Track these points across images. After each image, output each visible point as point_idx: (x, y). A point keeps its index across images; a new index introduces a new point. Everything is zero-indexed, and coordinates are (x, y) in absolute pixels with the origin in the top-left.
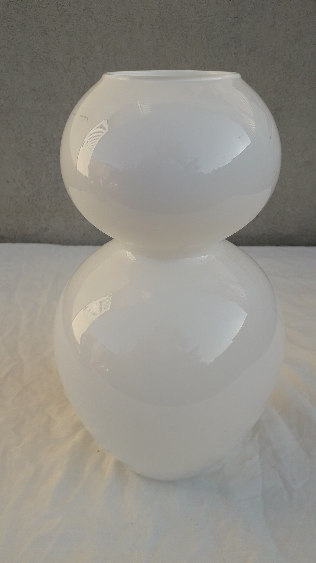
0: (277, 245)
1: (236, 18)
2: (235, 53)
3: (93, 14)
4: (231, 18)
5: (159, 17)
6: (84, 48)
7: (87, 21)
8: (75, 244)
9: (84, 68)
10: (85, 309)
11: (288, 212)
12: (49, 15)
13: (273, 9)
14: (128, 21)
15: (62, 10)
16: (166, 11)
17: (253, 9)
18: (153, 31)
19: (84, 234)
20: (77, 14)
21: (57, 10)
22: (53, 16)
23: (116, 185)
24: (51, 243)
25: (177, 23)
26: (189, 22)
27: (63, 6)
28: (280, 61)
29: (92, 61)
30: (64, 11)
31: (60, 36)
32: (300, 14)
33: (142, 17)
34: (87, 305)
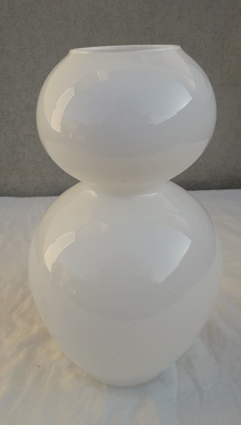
0: (194, 190)
1: (150, 13)
2: (150, 40)
3: (37, 14)
4: (145, 13)
5: (89, 15)
6: (31, 41)
7: (33, 20)
8: (29, 196)
9: (32, 56)
10: (54, 242)
11: (201, 163)
12: (3, 16)
13: (179, 5)
14: (65, 19)
15: (13, 12)
16: (94, 11)
17: (163, 6)
18: (85, 26)
19: (36, 187)
20: (25, 15)
21: (9, 12)
22: (6, 17)
23: (83, 137)
24: (9, 196)
25: (104, 19)
26: (112, 17)
27: (14, 9)
28: (187, 44)
29: (37, 50)
30: (15, 13)
31: (12, 32)
32: (200, 8)
33: (76, 16)
34: (55, 240)
